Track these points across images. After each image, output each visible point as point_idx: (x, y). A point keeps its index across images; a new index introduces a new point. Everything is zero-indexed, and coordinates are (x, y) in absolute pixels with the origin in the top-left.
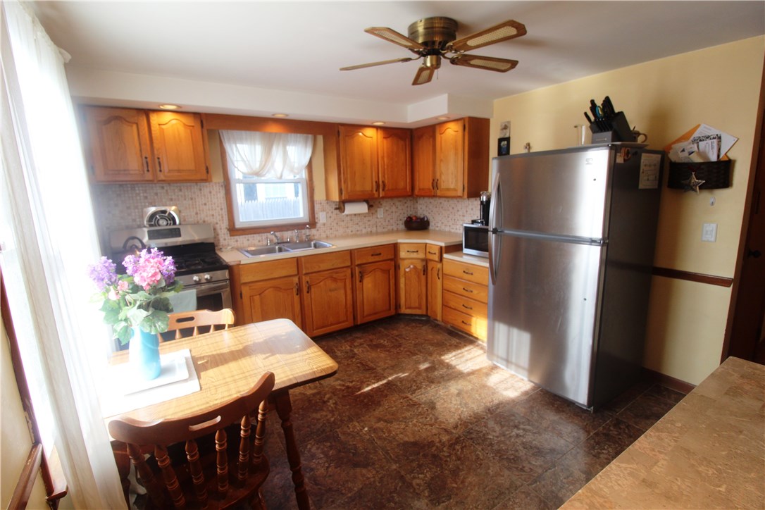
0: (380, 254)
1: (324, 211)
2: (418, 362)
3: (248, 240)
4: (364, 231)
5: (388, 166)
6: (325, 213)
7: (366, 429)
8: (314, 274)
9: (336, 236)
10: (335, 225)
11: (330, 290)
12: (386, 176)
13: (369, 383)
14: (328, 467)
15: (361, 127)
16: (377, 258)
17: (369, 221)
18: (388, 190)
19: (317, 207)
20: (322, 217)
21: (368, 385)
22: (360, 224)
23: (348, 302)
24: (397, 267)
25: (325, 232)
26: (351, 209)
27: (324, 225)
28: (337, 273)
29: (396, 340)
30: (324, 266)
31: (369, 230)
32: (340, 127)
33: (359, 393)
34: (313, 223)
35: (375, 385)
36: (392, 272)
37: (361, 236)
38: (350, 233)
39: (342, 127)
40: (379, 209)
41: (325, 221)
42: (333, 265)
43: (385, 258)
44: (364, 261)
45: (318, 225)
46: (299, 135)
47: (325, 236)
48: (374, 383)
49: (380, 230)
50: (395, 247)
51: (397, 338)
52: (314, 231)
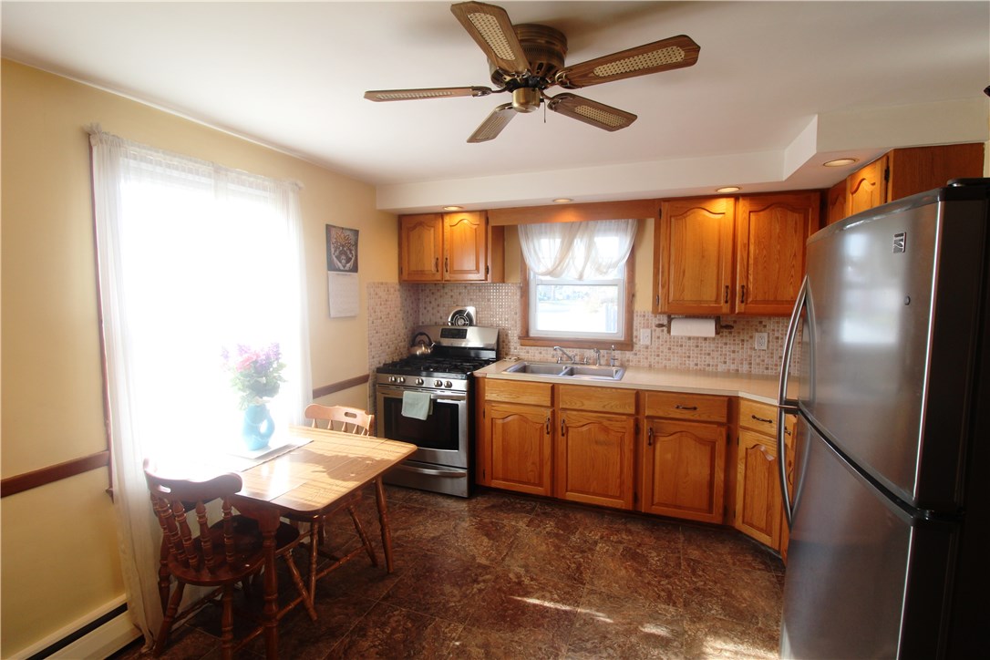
0: (695, 409)
1: (648, 327)
2: (654, 618)
3: (540, 353)
4: (721, 368)
5: (756, 259)
6: (649, 331)
7: (457, 643)
8: (575, 413)
9: (665, 366)
10: (666, 350)
11: (597, 442)
12: (751, 278)
13: (548, 595)
14: (374, 646)
15: (701, 200)
16: (688, 414)
17: (734, 352)
18: (755, 302)
19: (637, 321)
20: (643, 336)
21: (543, 598)
22: (715, 354)
23: (625, 470)
24: (731, 440)
25: (647, 358)
26: (681, 329)
27: (647, 348)
28: (609, 420)
29: (679, 565)
30: (589, 405)
31: (733, 367)
32: (662, 203)
33: (519, 598)
34: (627, 344)
35: (547, 604)
36: (721, 445)
37: (715, 375)
38: (692, 365)
39: (667, 204)
40: (757, 335)
41: (649, 343)
42: (604, 407)
43: (704, 418)
44: (661, 414)
45: (636, 348)
46: (613, 221)
47: (646, 365)
48: (552, 600)
49: (755, 370)
50: (732, 403)
51: (683, 563)
52: (628, 355)
